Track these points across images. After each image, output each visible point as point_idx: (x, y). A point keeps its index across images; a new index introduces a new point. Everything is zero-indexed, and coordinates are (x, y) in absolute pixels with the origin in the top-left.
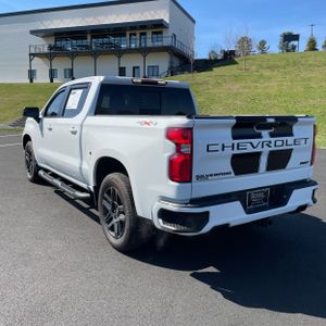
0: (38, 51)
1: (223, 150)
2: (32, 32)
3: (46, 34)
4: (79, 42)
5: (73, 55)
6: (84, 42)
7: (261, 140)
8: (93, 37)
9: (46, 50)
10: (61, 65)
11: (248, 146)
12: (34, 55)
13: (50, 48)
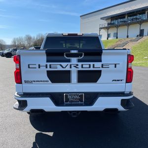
0: (103, 26)
1: (39, 68)
2: (101, 19)
3: (107, 18)
4: (122, 20)
5: (117, 26)
6: (124, 20)
7: (69, 64)
8: (128, 16)
9: (106, 25)
10: (112, 31)
11: (58, 67)
12: (101, 28)
13: (108, 24)
